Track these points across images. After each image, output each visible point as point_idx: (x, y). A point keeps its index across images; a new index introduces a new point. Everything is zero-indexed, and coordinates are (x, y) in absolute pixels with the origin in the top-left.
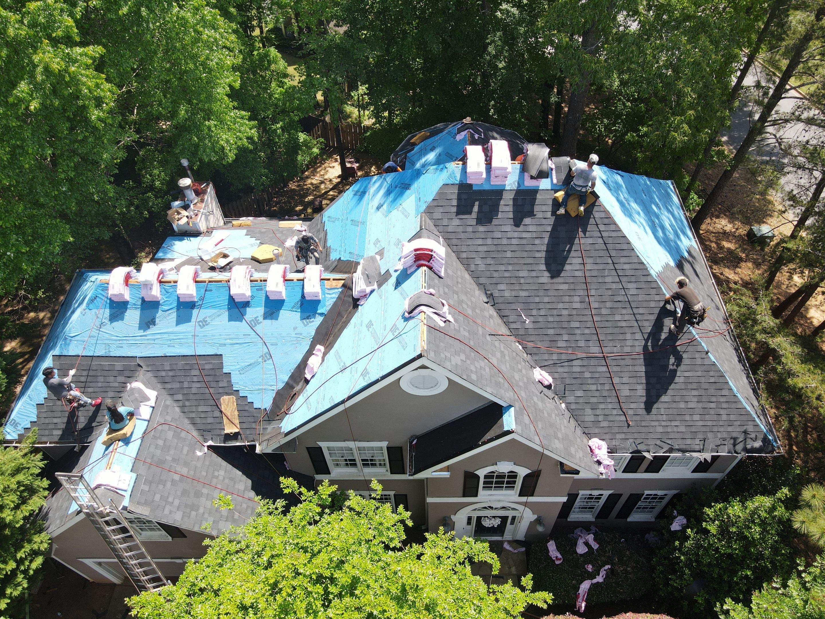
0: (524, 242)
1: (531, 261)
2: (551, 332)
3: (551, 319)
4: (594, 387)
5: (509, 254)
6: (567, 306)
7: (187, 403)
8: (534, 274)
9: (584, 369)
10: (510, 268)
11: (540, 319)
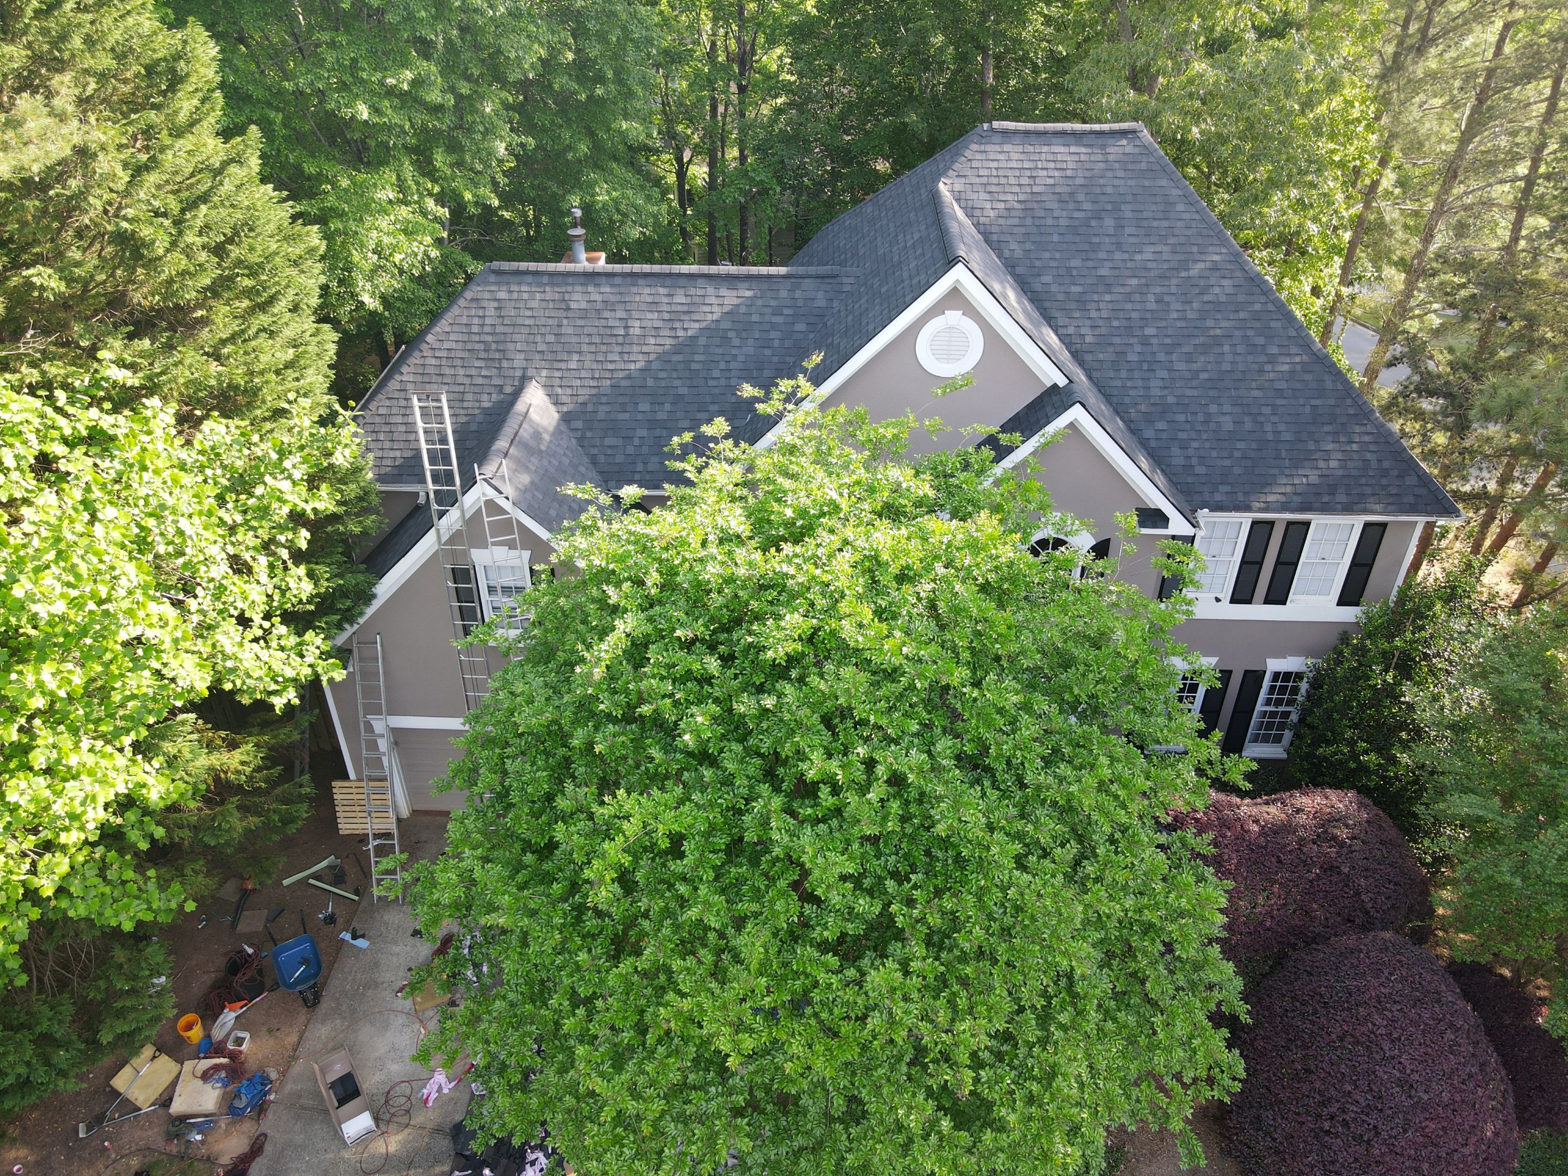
0: (1077, 223)
1: (1086, 247)
2: (1117, 340)
3: (1115, 323)
4: (1181, 418)
5: (1056, 238)
6: (1138, 306)
7: (589, 434)
8: (1090, 264)
9: (1166, 392)
10: (1058, 255)
11: (1101, 323)
